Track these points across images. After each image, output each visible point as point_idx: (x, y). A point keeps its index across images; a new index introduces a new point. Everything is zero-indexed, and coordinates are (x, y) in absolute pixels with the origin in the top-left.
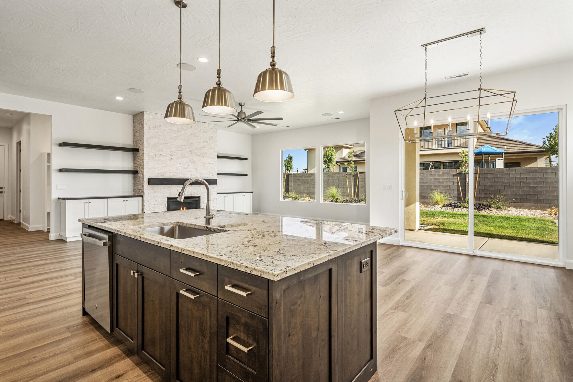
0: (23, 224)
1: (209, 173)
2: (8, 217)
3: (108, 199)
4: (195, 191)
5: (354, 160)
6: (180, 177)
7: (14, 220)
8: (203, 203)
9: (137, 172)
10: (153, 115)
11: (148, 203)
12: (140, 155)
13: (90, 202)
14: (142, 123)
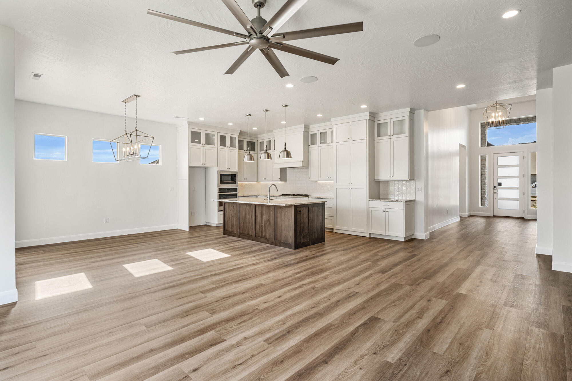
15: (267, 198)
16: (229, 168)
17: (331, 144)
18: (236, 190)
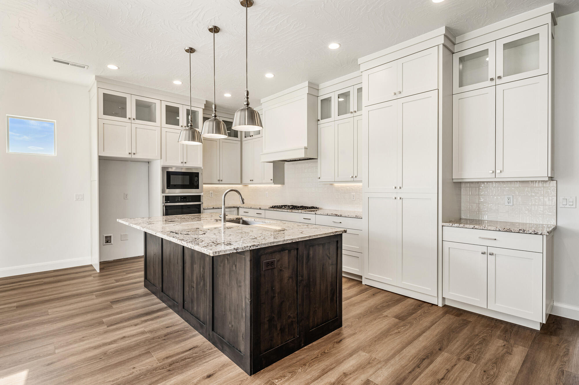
15: (220, 219)
16: (184, 161)
17: (358, 113)
18: (198, 198)
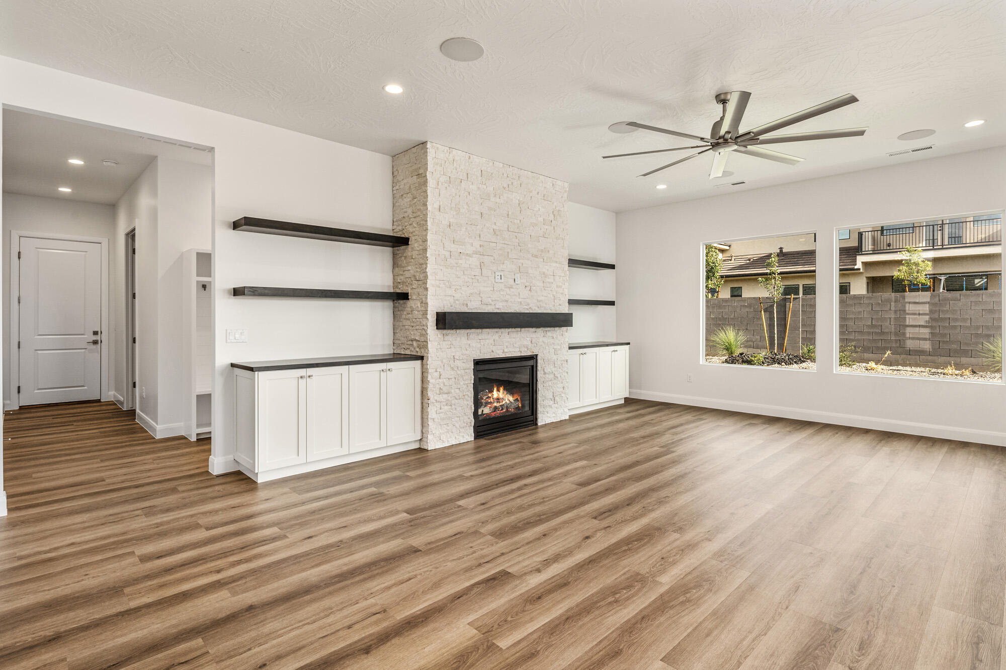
0: (141, 419)
1: (554, 300)
2: (110, 395)
3: (350, 366)
4: (527, 342)
5: (779, 271)
6: (498, 308)
7: (122, 403)
8: (542, 372)
9: (404, 296)
10: (446, 150)
11: (437, 374)
12: (415, 253)
13: (309, 376)
14: (421, 171)
